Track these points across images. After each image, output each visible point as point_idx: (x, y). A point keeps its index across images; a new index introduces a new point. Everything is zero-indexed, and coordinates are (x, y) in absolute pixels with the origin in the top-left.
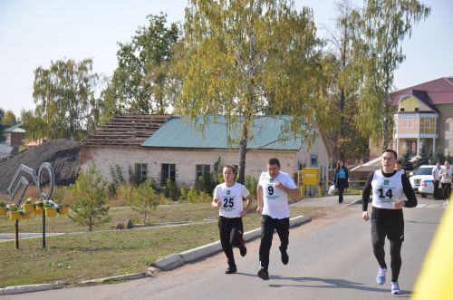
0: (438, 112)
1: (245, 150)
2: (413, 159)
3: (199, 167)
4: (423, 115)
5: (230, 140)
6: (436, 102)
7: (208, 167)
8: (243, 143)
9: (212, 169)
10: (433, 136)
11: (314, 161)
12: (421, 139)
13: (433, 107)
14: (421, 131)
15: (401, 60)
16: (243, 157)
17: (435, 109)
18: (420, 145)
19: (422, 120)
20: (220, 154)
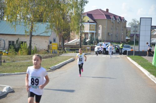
0: (96, 22)
1: (32, 36)
2: (87, 41)
3: (10, 42)
4: (90, 23)
5: (26, 32)
6: (95, 19)
7: (13, 42)
8: (31, 33)
9: (15, 43)
10: (94, 32)
11: (54, 40)
12: (90, 33)
13: (94, 20)
14: (90, 30)
15: (87, 2)
16: (31, 38)
17: (95, 21)
18: (89, 35)
19: (90, 25)
20: (19, 37)
